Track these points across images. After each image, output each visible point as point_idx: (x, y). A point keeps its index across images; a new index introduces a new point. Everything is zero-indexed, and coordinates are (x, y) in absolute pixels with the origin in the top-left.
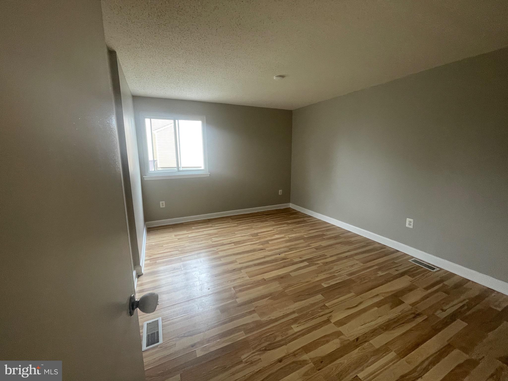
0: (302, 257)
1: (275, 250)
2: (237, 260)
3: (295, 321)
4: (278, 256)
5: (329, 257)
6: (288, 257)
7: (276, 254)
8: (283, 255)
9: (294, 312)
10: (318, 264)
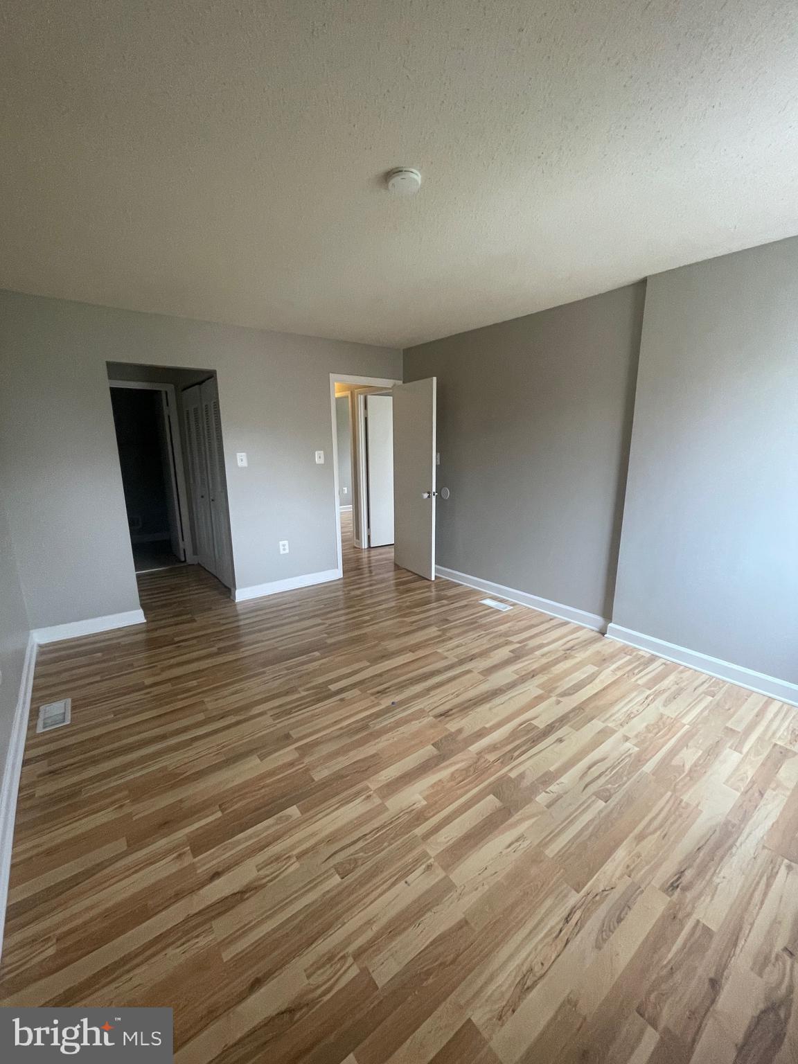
0: (339, 702)
1: (407, 716)
2: (481, 677)
3: (366, 622)
4: (397, 699)
5: (268, 712)
6: (373, 698)
7: (402, 703)
8: (386, 702)
9: (368, 626)
10: (308, 689)
